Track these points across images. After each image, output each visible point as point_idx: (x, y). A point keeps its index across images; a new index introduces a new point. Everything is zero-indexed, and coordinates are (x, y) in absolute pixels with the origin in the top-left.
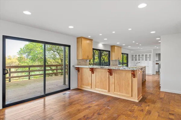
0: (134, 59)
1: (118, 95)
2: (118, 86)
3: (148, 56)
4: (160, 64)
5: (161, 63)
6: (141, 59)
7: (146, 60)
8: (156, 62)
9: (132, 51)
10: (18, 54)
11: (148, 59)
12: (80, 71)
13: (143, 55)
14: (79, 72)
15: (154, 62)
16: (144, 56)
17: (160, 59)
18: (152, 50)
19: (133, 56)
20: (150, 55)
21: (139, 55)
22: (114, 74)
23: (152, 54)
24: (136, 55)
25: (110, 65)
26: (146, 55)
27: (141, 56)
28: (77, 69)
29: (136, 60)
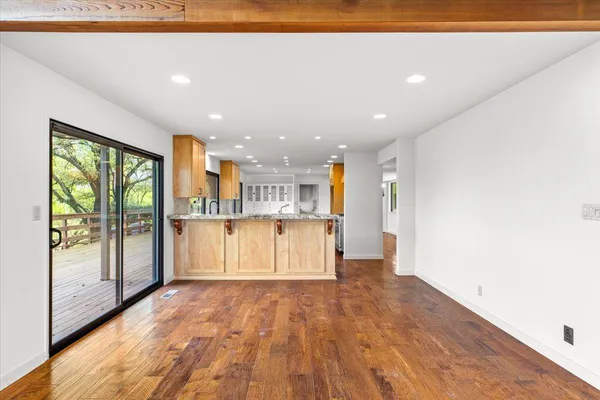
0: (254, 197)
1: (296, 274)
2: (297, 256)
6: (270, 196)
7: (282, 199)
9: (248, 177)
11: (286, 197)
12: (186, 230)
13: (274, 188)
14: (180, 234)
16: (278, 191)
18: (294, 176)
19: (250, 188)
21: (265, 187)
22: (287, 231)
23: (293, 185)
24: (258, 188)
26: (282, 188)
27: (270, 191)
28: (178, 225)
29: (258, 199)
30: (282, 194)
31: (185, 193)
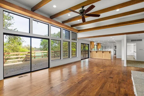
2: (105, 56)
3: (111, 47)
5: (117, 50)
6: (108, 48)
7: (110, 49)
9: (104, 45)
15: (113, 49)
17: (116, 48)
19: (104, 47)
20: (112, 47)
22: (104, 53)
23: (113, 46)
24: (106, 47)
26: (110, 47)
28: (91, 52)
29: (106, 49)
30: (110, 48)
31: (92, 48)
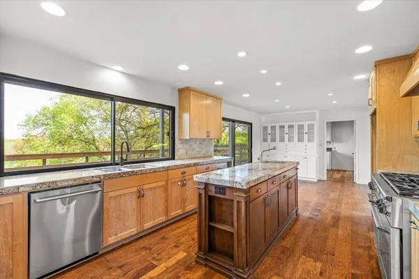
0: (269, 137)
3: (306, 130)
4: (333, 150)
6: (286, 136)
7: (300, 140)
8: (326, 146)
9: (263, 118)
10: (19, 127)
11: (306, 137)
13: (291, 127)
15: (321, 145)
16: (296, 130)
17: (332, 139)
18: (317, 112)
19: (265, 128)
20: (311, 127)
21: (282, 127)
24: (273, 128)
25: (174, 159)
26: (301, 127)
27: (286, 130)
